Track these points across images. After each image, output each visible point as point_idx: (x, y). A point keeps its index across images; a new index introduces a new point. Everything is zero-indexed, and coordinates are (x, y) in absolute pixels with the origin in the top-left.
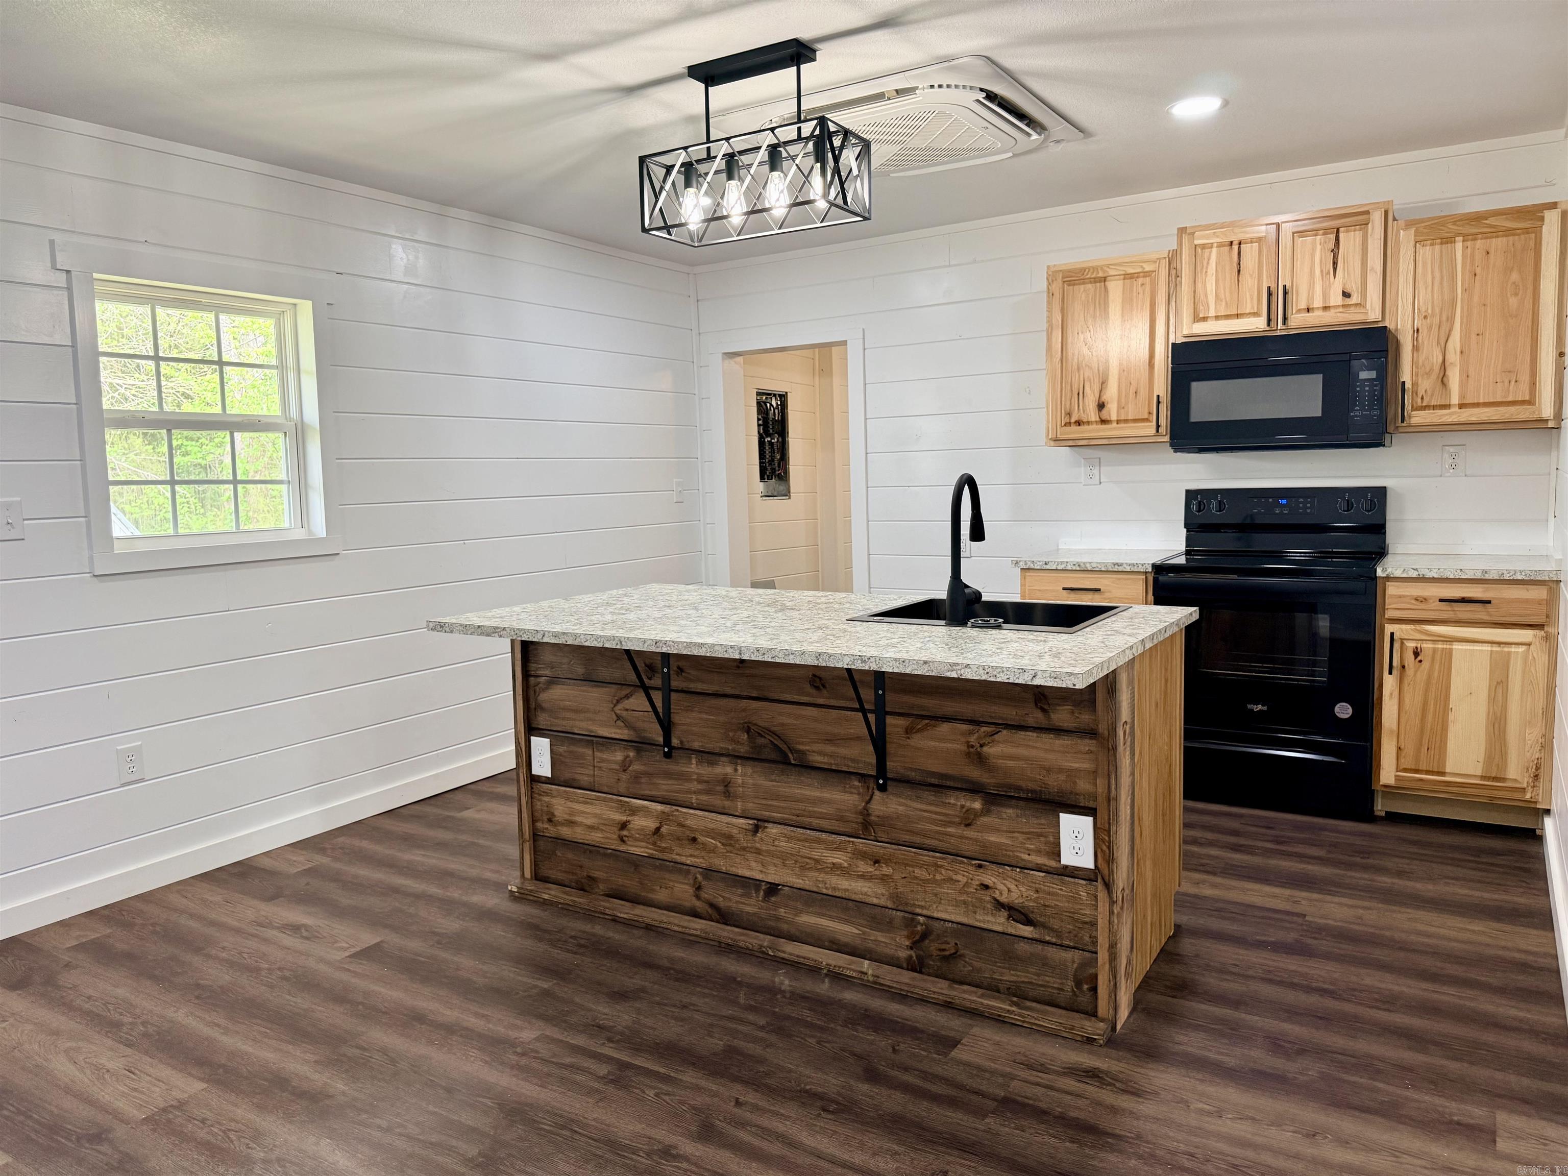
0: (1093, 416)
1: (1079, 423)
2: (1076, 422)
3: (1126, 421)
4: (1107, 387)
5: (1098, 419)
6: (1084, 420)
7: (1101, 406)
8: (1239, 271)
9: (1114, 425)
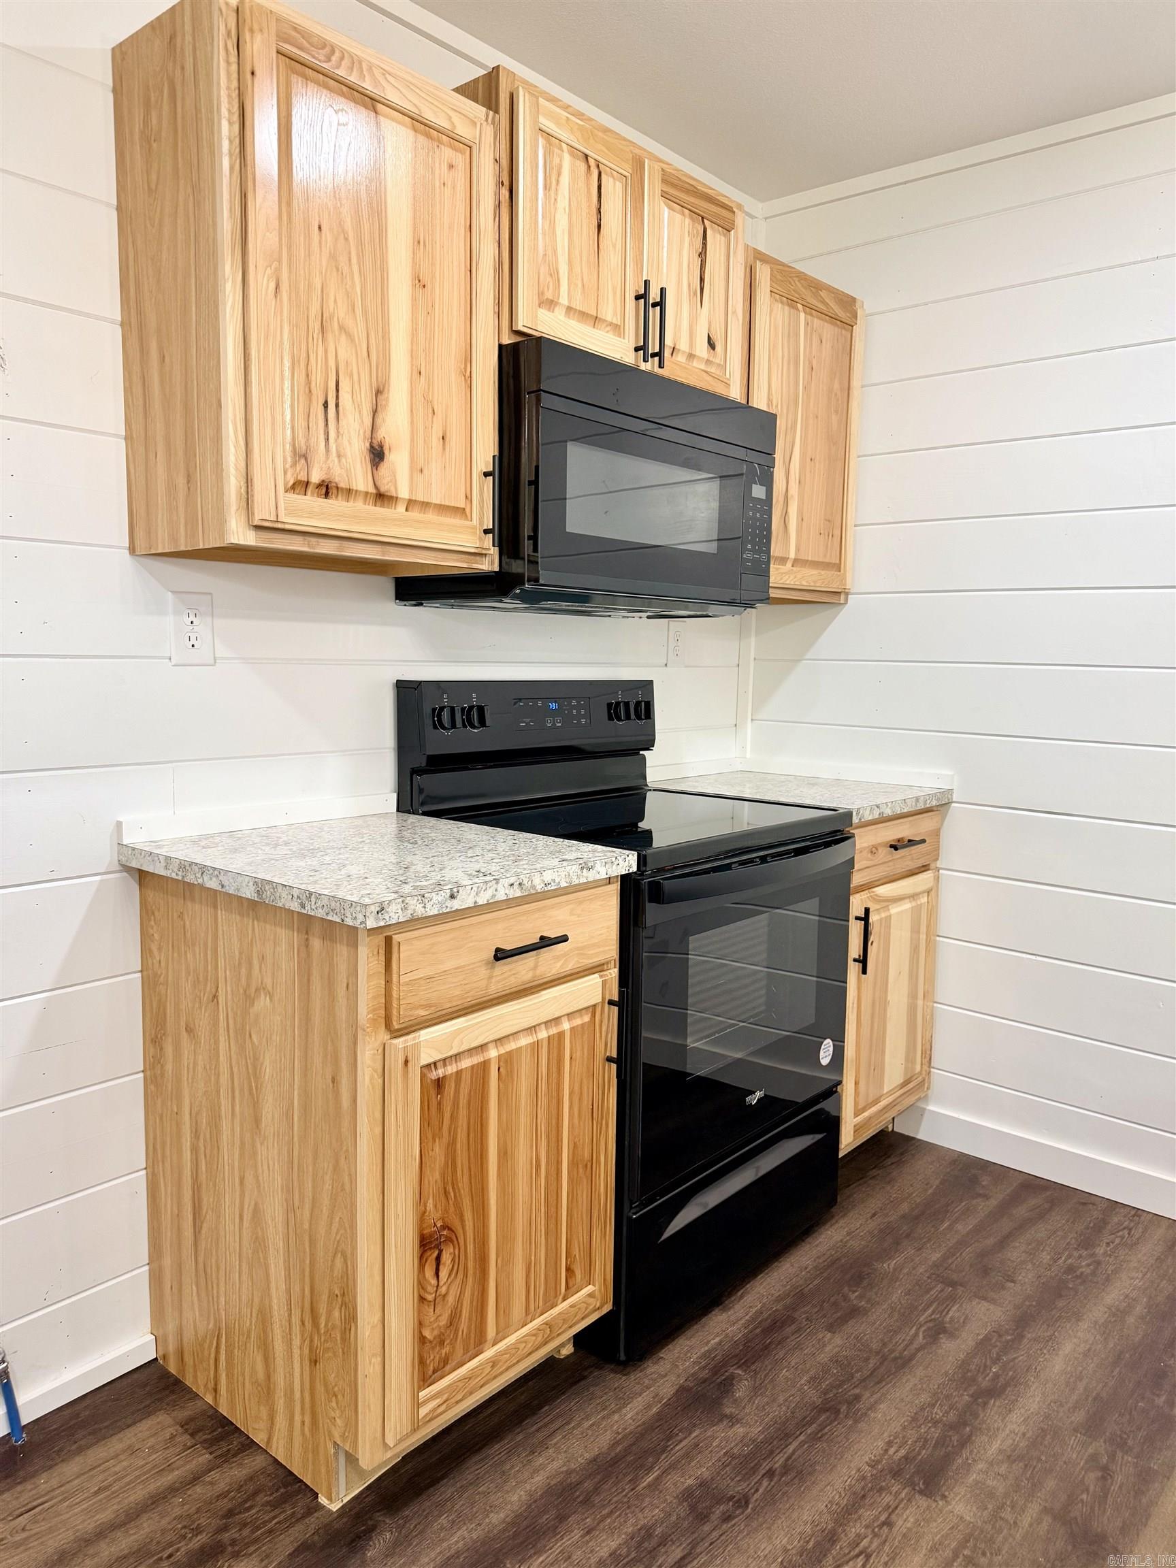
0: (361, 479)
1: (326, 489)
2: (319, 486)
3: (425, 505)
4: (387, 399)
5: (372, 490)
6: (342, 485)
7: (377, 455)
8: (599, 226)
9: (401, 508)
